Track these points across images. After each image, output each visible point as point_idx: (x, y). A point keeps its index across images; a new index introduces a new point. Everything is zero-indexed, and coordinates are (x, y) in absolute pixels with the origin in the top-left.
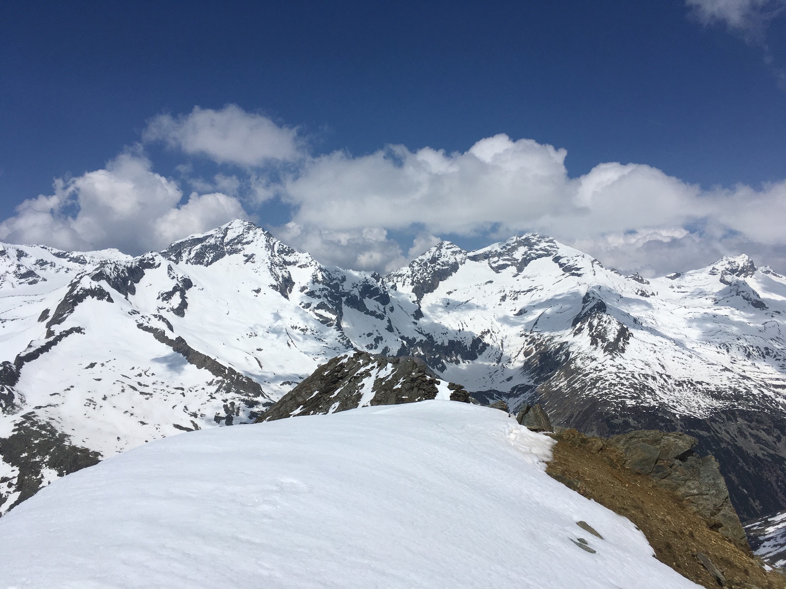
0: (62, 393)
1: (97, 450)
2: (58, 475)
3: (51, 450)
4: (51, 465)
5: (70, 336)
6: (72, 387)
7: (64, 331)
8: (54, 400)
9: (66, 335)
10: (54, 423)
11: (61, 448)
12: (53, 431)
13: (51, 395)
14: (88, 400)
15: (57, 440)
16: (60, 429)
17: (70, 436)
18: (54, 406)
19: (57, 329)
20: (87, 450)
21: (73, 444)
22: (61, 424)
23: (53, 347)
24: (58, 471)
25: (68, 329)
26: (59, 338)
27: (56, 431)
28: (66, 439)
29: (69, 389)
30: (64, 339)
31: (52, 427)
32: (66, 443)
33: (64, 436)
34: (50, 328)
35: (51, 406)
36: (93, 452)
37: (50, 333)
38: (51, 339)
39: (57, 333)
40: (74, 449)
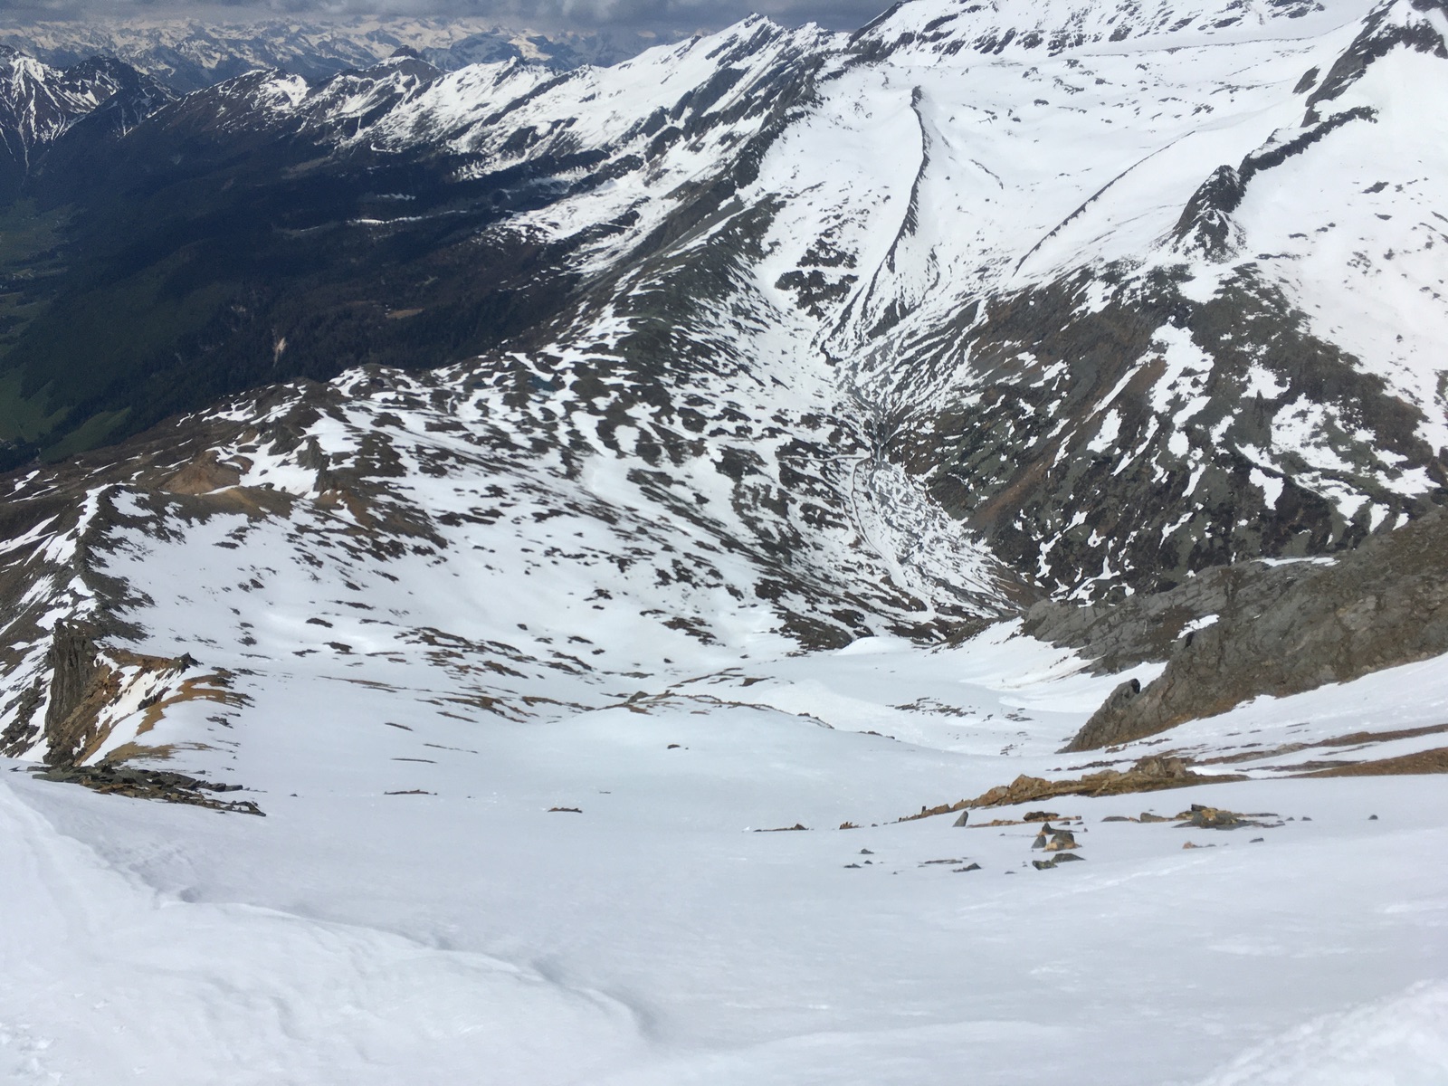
0: (1312, 236)
1: (1353, 353)
2: (1277, 383)
3: (1273, 338)
4: (1268, 363)
5: (1348, 124)
6: (1332, 225)
7: (1337, 115)
8: (1294, 247)
9: (1340, 123)
10: (1285, 290)
11: (1290, 336)
12: (1282, 304)
13: (1292, 236)
14: (1356, 254)
15: (1286, 320)
16: (1295, 301)
17: (1310, 317)
18: (1293, 257)
19: (1326, 109)
20: (1335, 348)
21: (1313, 333)
22: (1299, 293)
23: (1312, 145)
24: (1278, 376)
25: (1345, 109)
26: (1326, 128)
27: (1287, 305)
28: (1302, 321)
29: (1325, 230)
30: (1336, 131)
31: (1282, 296)
32: (1301, 330)
33: (1299, 316)
34: (1312, 107)
35: (1286, 256)
36: (1347, 354)
37: (1311, 117)
38: (1312, 128)
39: (1324, 118)
40: (1313, 342)
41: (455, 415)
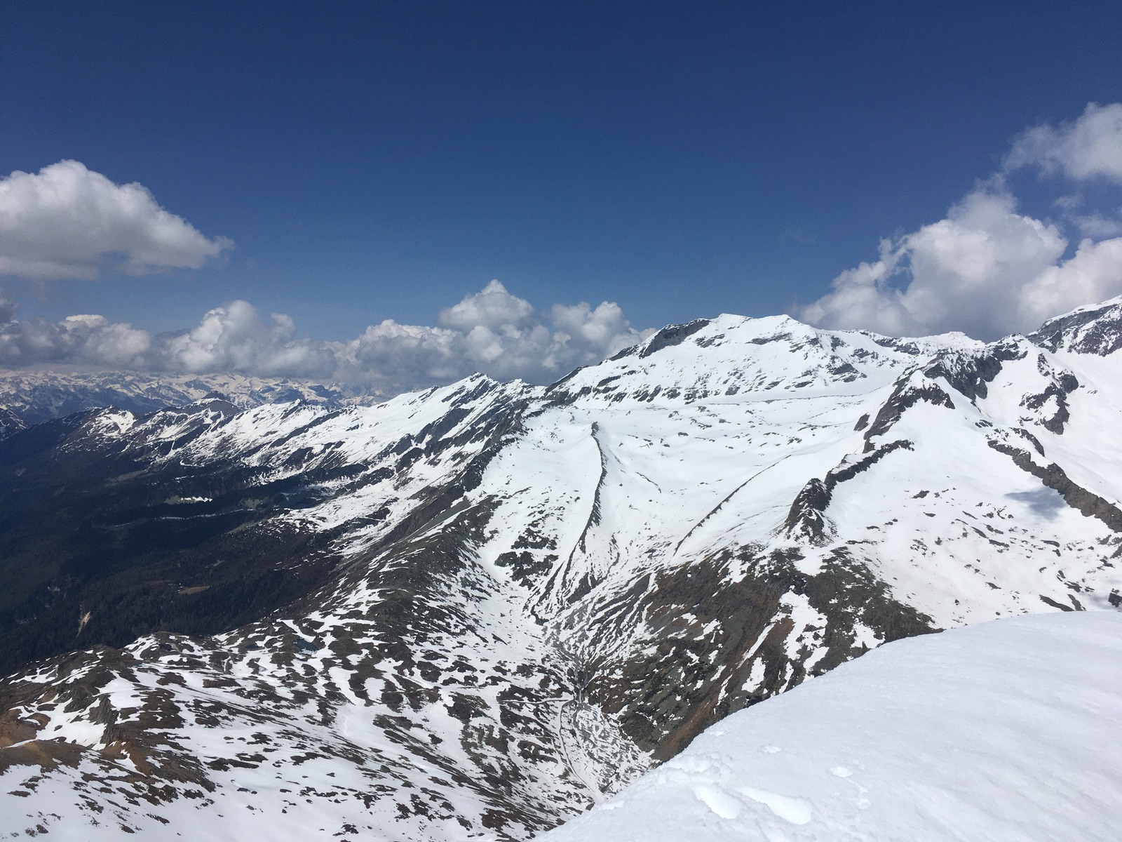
0: (883, 528)
1: (927, 613)
2: (875, 636)
3: (867, 602)
4: (867, 621)
5: (894, 452)
6: (895, 520)
7: (886, 445)
8: (871, 535)
9: (889, 451)
10: (870, 566)
11: (879, 600)
12: (869, 577)
13: (868, 528)
14: (916, 541)
15: (874, 589)
16: (879, 575)
17: (891, 586)
18: (872, 543)
19: (879, 441)
20: (912, 610)
21: (895, 598)
22: (880, 569)
23: (872, 465)
24: (876, 631)
25: (891, 442)
26: (880, 454)
27: (874, 577)
28: (886, 589)
29: (891, 524)
30: (886, 456)
31: (868, 571)
32: (886, 596)
33: (883, 586)
34: (868, 440)
35: (867, 542)
36: (922, 614)
37: (869, 447)
38: (870, 454)
39: (878, 447)
40: (896, 605)
41: (230, 673)
